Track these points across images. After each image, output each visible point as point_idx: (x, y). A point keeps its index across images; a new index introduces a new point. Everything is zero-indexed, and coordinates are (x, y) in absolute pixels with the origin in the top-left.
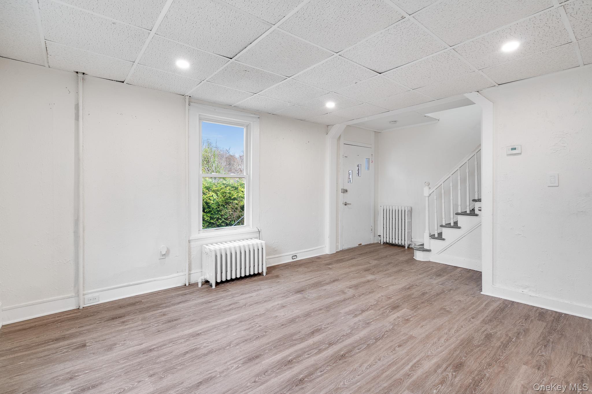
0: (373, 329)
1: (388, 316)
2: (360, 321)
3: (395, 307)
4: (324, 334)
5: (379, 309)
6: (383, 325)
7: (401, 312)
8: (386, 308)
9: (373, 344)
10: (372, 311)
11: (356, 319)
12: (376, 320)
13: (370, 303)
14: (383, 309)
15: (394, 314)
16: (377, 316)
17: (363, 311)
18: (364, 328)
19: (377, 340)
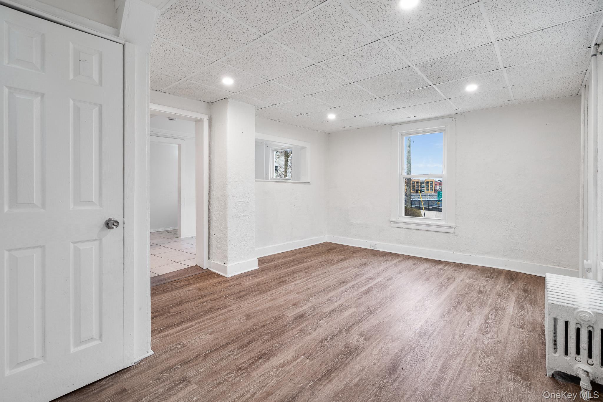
0: (325, 297)
1: (311, 307)
2: (336, 302)
3: (300, 317)
4: (360, 291)
5: (318, 313)
6: (317, 299)
7: (297, 312)
8: (310, 316)
9: (326, 288)
10: (325, 311)
11: (339, 303)
12: (322, 304)
13: (327, 320)
14: (313, 314)
15: (305, 310)
16: (321, 306)
17: (334, 310)
18: (332, 297)
19: (323, 290)
